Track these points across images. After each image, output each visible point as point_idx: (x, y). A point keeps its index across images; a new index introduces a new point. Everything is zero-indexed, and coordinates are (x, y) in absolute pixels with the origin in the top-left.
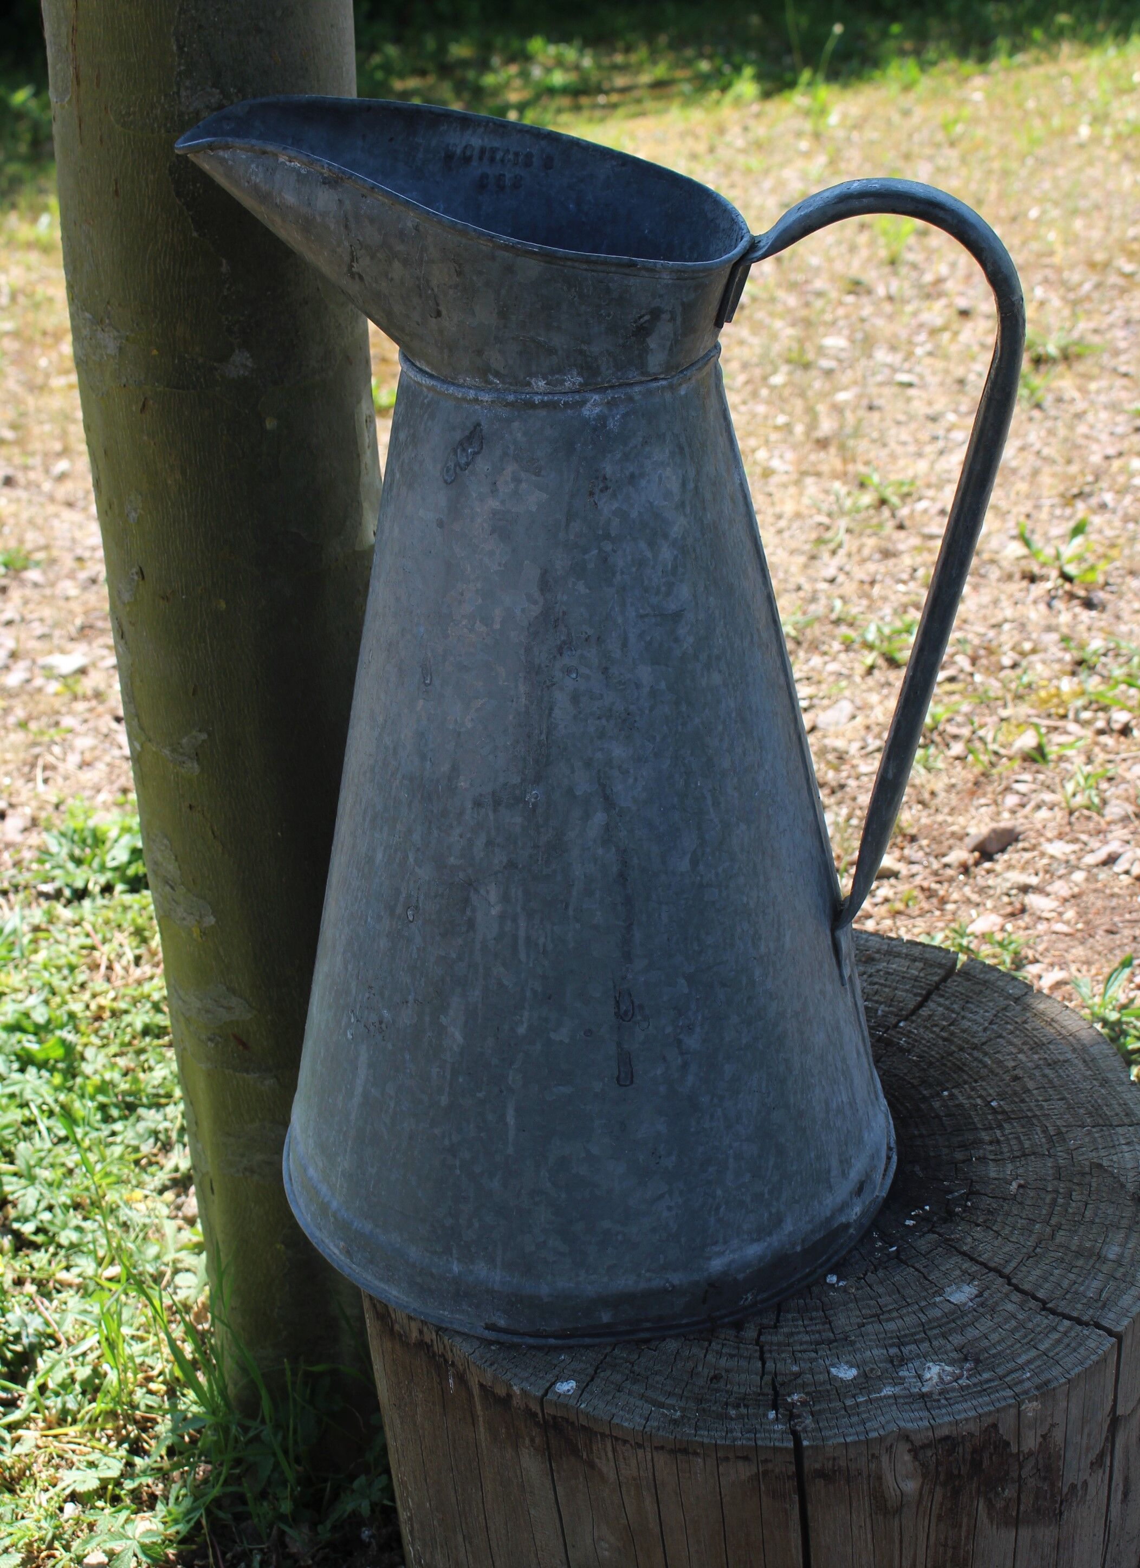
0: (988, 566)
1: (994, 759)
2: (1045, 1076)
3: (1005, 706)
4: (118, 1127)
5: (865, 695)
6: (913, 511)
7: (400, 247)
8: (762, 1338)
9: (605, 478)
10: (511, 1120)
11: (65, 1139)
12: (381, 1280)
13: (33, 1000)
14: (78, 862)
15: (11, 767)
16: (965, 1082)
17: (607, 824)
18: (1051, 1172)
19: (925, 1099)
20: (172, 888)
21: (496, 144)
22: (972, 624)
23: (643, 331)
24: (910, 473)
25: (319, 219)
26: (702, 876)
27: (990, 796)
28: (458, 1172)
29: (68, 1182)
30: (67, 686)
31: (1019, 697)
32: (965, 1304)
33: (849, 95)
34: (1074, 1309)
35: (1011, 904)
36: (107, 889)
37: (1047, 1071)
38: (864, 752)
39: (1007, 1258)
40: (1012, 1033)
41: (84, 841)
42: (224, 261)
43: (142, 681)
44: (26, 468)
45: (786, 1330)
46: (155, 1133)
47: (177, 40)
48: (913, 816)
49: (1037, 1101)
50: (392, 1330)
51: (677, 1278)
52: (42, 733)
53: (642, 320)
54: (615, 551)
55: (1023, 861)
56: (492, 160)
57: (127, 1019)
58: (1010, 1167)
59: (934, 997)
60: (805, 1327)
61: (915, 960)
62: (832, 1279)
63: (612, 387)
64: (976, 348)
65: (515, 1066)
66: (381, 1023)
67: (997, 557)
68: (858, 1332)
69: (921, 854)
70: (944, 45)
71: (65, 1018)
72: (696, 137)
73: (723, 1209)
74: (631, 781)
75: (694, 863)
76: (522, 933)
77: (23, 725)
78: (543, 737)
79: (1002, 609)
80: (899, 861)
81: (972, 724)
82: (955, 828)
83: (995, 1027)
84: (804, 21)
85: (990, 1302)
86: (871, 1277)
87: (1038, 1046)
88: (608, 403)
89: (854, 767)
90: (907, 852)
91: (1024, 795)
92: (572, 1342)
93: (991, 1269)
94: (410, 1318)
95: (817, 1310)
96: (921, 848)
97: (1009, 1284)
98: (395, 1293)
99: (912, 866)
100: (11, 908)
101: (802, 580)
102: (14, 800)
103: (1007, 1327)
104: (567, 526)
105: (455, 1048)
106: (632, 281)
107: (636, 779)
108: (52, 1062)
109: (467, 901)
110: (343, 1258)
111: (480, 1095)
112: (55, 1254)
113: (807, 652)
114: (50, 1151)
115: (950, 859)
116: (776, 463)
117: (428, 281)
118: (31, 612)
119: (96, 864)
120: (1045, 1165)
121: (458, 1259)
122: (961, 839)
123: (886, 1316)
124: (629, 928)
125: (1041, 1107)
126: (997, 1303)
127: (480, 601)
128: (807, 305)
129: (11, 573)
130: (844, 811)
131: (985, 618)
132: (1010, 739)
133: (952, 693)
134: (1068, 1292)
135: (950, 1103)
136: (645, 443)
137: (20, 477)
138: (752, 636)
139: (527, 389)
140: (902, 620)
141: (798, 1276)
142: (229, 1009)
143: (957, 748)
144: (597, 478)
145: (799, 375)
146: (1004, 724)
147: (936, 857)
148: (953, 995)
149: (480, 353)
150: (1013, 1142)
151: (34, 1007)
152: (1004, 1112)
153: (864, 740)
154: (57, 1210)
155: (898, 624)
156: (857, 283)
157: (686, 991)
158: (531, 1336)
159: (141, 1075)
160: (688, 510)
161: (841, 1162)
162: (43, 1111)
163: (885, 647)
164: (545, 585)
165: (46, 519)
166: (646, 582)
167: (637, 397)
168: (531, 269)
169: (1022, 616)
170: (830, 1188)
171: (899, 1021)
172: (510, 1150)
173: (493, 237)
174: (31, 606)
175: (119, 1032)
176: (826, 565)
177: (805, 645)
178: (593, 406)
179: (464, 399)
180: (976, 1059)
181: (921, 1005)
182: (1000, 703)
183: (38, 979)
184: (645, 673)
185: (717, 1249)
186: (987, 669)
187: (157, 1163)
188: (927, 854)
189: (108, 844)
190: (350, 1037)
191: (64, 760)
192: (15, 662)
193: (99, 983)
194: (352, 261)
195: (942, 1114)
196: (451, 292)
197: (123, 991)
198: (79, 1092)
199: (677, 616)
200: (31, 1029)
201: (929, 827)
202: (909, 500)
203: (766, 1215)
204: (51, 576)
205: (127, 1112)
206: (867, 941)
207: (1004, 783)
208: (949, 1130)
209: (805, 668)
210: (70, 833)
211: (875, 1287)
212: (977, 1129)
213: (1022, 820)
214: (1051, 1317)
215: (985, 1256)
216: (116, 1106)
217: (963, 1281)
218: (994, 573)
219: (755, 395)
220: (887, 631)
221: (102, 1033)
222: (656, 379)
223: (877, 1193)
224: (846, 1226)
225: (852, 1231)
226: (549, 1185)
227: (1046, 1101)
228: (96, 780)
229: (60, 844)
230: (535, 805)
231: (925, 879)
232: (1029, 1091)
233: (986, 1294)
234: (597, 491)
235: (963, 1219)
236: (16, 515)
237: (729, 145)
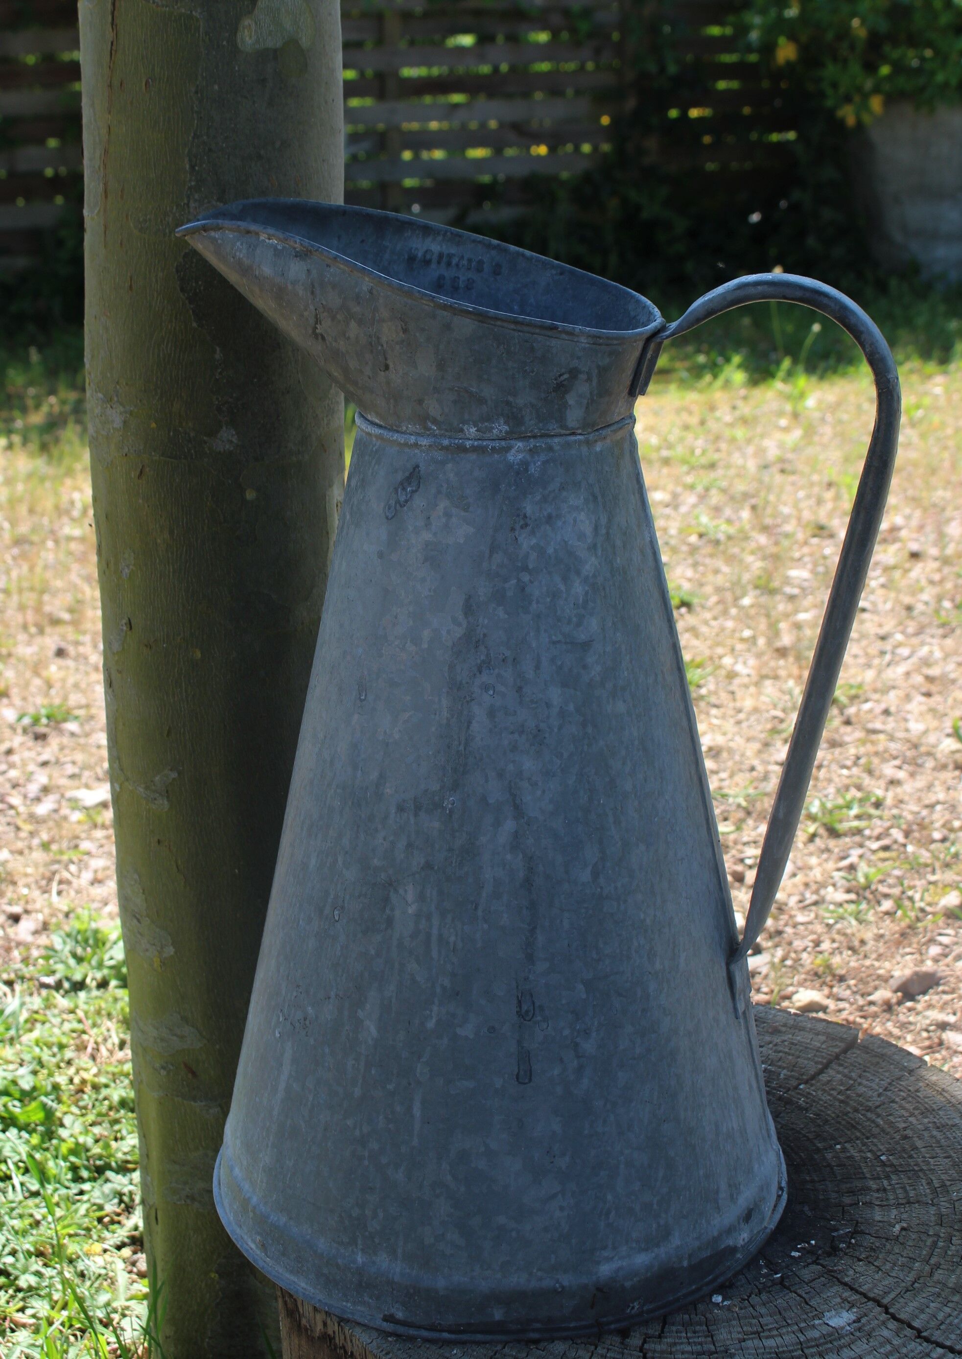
0: (926, 758)
1: (920, 915)
2: (932, 1137)
3: (933, 872)
4: (86, 1186)
5: (806, 858)
6: (859, 710)
7: (356, 309)
8: (646, 1346)
9: (525, 516)
10: (417, 1112)
11: (36, 1194)
12: (292, 1272)
13: (22, 1071)
14: (80, 960)
15: (30, 880)
16: (858, 1139)
17: (516, 832)
18: (933, 1219)
19: (818, 1150)
20: (139, 921)
21: (453, 251)
22: (907, 803)
23: (562, 388)
24: (859, 679)
25: (290, 287)
26: (601, 888)
27: (915, 946)
28: (366, 1162)
29: (34, 1232)
30: (89, 816)
31: (947, 866)
32: (843, 1328)
33: (825, 385)
34: (947, 1338)
35: (929, 1038)
36: (103, 985)
37: (935, 1133)
38: (801, 905)
39: (887, 1290)
40: (904, 1099)
41: (86, 941)
42: (218, 349)
43: (124, 725)
44: (77, 643)
45: (669, 1340)
46: (120, 1195)
47: (190, 161)
48: (843, 959)
49: (924, 1157)
50: (299, 1325)
51: (567, 1280)
52: (61, 852)
53: (562, 378)
54: (531, 582)
55: (941, 1002)
56: (449, 264)
57: (104, 1092)
58: (894, 1212)
59: (834, 1065)
60: (688, 1338)
61: (818, 1034)
62: (717, 1299)
63: (535, 437)
64: (924, 582)
65: (424, 1059)
66: (305, 1019)
67: (934, 750)
68: (738, 1346)
69: (848, 992)
70: (910, 349)
71: (49, 1088)
72: (690, 413)
73: (612, 1215)
74: (539, 793)
75: (595, 875)
76: (435, 932)
77: (45, 846)
78: (462, 748)
79: (936, 793)
80: (828, 997)
81: (902, 885)
82: (881, 972)
83: (889, 1093)
84: (790, 328)
85: (867, 1328)
86: (754, 1299)
87: (927, 1111)
88: (530, 450)
89: (791, 917)
90: (835, 990)
91: (947, 946)
92: (464, 1337)
93: (870, 1299)
94: (315, 1309)
95: (701, 1325)
96: (849, 987)
97: (887, 1312)
98: (303, 1285)
99: (839, 1003)
100: (13, 996)
101: (756, 763)
102: (30, 907)
103: (882, 1350)
104: (491, 556)
105: (370, 1042)
106: (554, 342)
107: (544, 792)
108: (33, 1125)
109: (386, 900)
110: (258, 1252)
111: (390, 1087)
112: (12, 1297)
113: (755, 821)
114: (20, 1202)
115: (875, 997)
116: (739, 668)
117: (378, 338)
118: (65, 756)
119: (94, 962)
120: (928, 1212)
121: (362, 1250)
122: (886, 981)
123: (766, 1334)
124: (533, 931)
125: (928, 1163)
126: (873, 1329)
127: (411, 623)
128: (777, 543)
129: (52, 724)
130: (779, 953)
131: (919, 799)
132: (936, 899)
133: (884, 860)
134: (942, 1323)
135: (842, 1155)
136: (562, 488)
137: (71, 650)
138: (656, 675)
139: (460, 435)
140: (844, 798)
141: (684, 1291)
142: (182, 1037)
143: (887, 905)
144: (518, 516)
145: (763, 600)
146: (931, 887)
147: (862, 995)
148: (852, 1064)
149: (420, 402)
150: (899, 1191)
151: (22, 1077)
152: (892, 1165)
153: (802, 895)
154: (20, 1256)
155: (840, 801)
156: (821, 528)
157: (584, 996)
158: (426, 1329)
159: (113, 1144)
160: (599, 553)
161: (730, 1186)
162: (19, 1168)
163: (827, 819)
164: (469, 609)
165: (89, 685)
166: (559, 613)
167: (557, 448)
168: (465, 327)
169: (954, 799)
170: (718, 1209)
171: (800, 1084)
172: (415, 1142)
173: (434, 297)
174: (67, 751)
175: (97, 1104)
176: (778, 751)
177: (754, 815)
178: (517, 452)
179: (406, 444)
180: (869, 1119)
181: (821, 1072)
182: (929, 869)
183: (29, 1052)
184: (555, 695)
185: (605, 1254)
186: (919, 841)
187: (119, 1223)
188: (854, 993)
189: (108, 945)
190: (278, 1035)
191: (79, 877)
192: (46, 796)
193: (84, 1060)
194: (316, 323)
195: (833, 1164)
196: (398, 347)
197: (105, 1068)
198: (54, 1153)
199: (586, 646)
200: (17, 1095)
201: (857, 970)
202: (857, 701)
203: (654, 1226)
204: (87, 728)
205: (96, 1175)
206: (775, 1016)
207: (929, 935)
208: (839, 1178)
209: (753, 834)
210: (74, 933)
211: (758, 1308)
212: (866, 1178)
213: (944, 968)
214: (925, 1344)
215: (866, 1287)
216: (87, 1168)
217: (842, 1307)
218: (930, 764)
219: (725, 613)
220: (829, 805)
221: (81, 1104)
222: (573, 434)
223: (765, 1224)
224: (733, 1250)
225: (739, 1255)
226: (449, 1177)
227: (933, 1158)
228: (105, 894)
229: (65, 943)
230: (451, 811)
231: (851, 1014)
232: (917, 1148)
233: (864, 1320)
234: (517, 527)
235: (846, 1254)
236: (63, 680)
237: (718, 420)
